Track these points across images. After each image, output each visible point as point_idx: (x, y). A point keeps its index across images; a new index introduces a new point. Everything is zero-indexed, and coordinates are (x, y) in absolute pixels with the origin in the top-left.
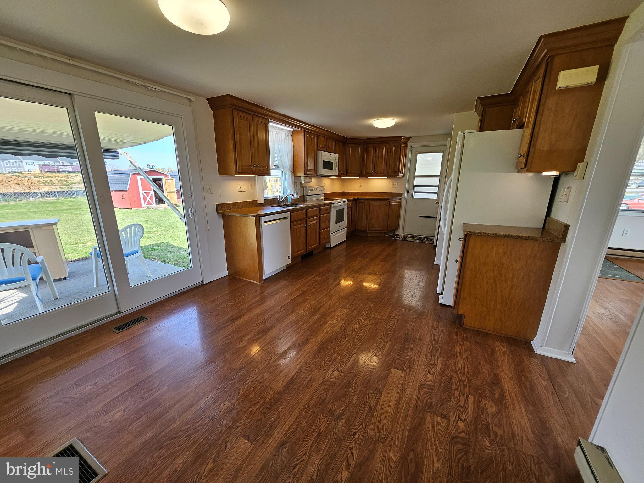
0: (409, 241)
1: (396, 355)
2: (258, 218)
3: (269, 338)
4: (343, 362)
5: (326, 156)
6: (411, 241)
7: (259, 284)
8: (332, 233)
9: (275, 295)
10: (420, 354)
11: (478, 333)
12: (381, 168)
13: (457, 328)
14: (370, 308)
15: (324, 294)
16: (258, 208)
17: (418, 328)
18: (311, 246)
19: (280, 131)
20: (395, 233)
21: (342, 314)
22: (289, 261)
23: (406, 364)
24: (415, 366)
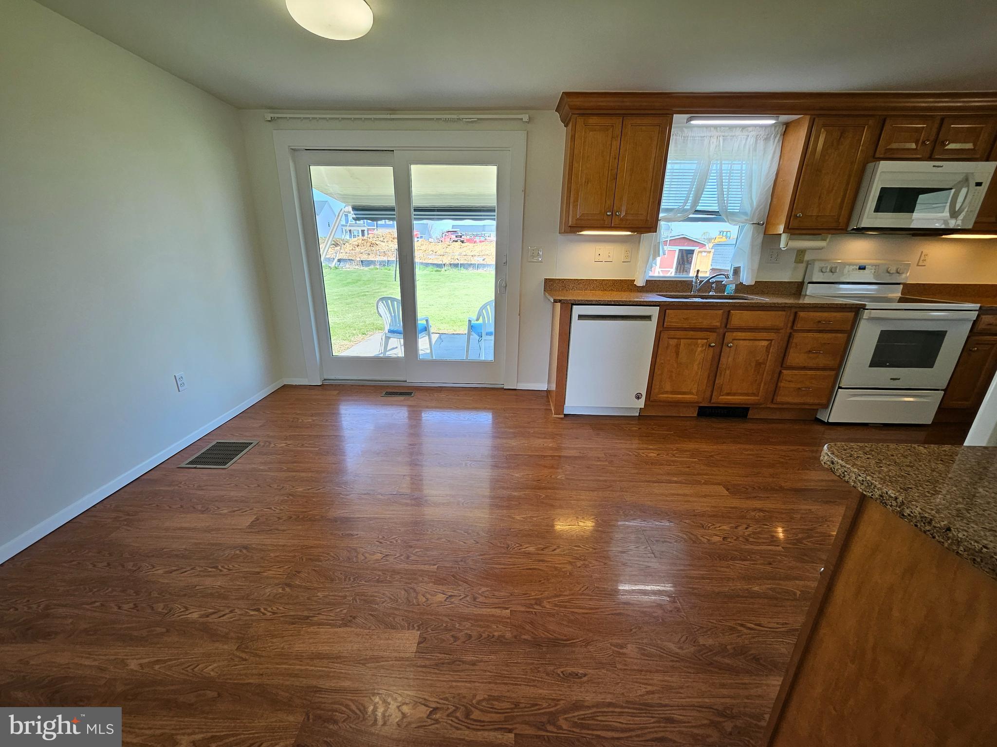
7: (554, 416)
8: (840, 388)
17: (619, 666)
18: (732, 395)
22: (640, 404)
23: (443, 655)
24: (445, 674)
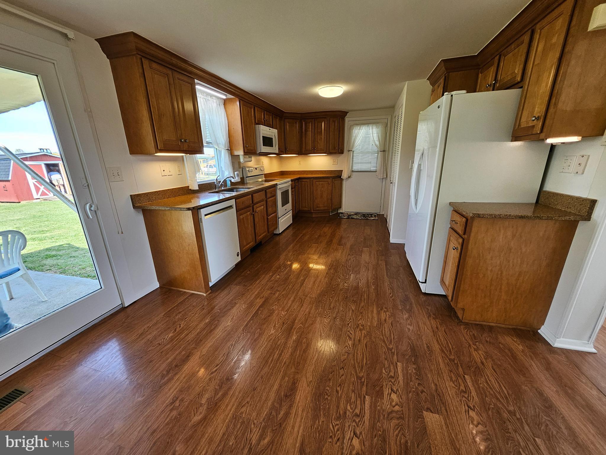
0: (355, 219)
1: (417, 385)
2: (196, 211)
3: (239, 393)
4: (357, 416)
5: (264, 131)
6: (356, 219)
7: (205, 295)
8: (279, 218)
9: (230, 309)
10: (443, 377)
11: (481, 327)
12: (321, 144)
13: (458, 323)
14: (353, 311)
15: (292, 299)
16: (191, 196)
18: (260, 235)
19: (210, 99)
20: (339, 212)
21: (324, 327)
22: (239, 259)
23: (436, 400)
24: (447, 400)
